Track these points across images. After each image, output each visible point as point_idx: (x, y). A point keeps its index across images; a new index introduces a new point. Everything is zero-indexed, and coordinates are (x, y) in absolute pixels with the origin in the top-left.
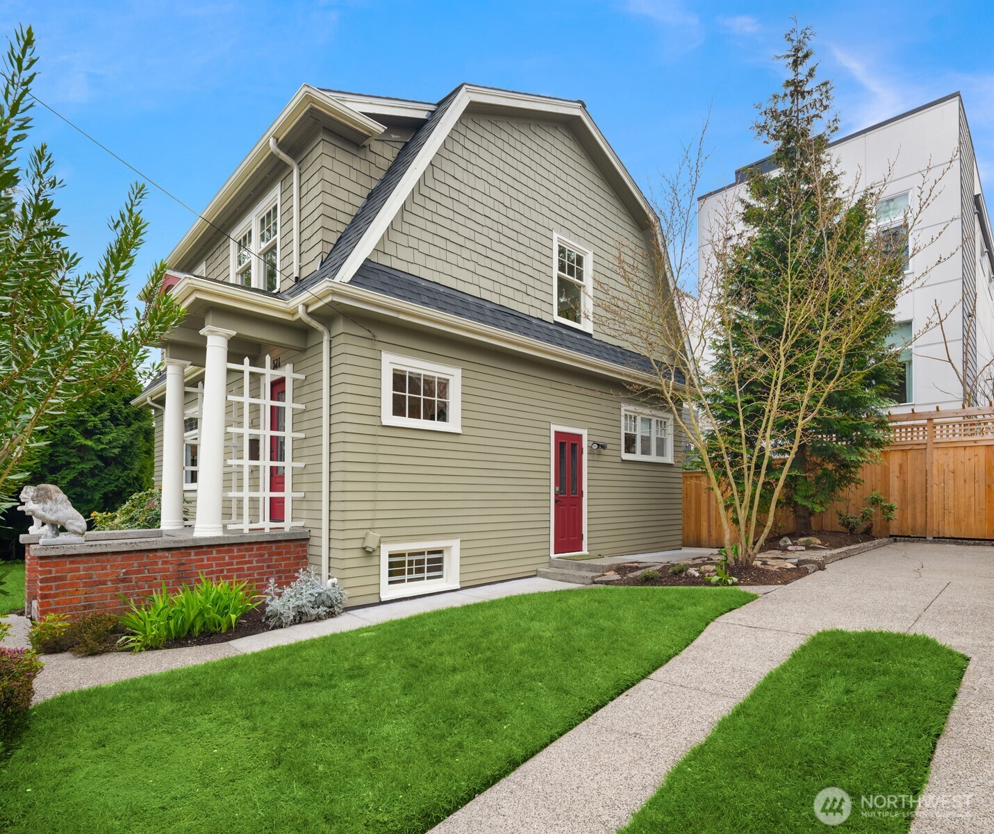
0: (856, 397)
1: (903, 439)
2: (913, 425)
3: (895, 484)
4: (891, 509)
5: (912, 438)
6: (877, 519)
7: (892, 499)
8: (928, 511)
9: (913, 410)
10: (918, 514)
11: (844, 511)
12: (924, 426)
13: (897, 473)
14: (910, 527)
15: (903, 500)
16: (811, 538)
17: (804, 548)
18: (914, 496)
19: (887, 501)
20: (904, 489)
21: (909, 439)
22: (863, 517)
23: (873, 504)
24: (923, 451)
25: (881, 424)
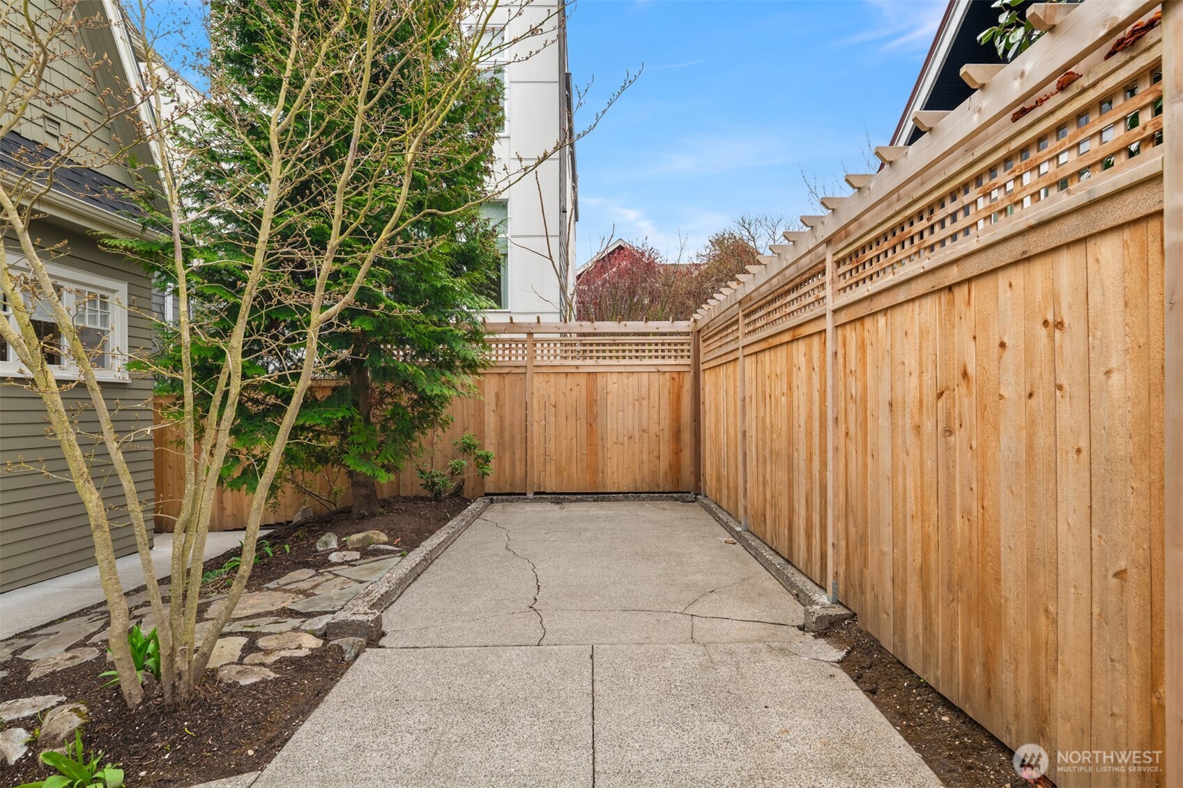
0: (439, 285)
1: (500, 359)
2: (512, 340)
3: (491, 420)
4: (487, 459)
5: (510, 358)
6: (470, 474)
7: (487, 442)
8: (528, 457)
9: (511, 319)
10: (517, 463)
11: (427, 467)
12: (523, 342)
13: (493, 406)
14: (508, 482)
15: (501, 445)
16: (370, 533)
17: (356, 555)
18: (513, 438)
19: (482, 447)
20: (501, 429)
21: (507, 358)
22: (452, 473)
23: (465, 451)
24: (523, 376)
25: (475, 336)
